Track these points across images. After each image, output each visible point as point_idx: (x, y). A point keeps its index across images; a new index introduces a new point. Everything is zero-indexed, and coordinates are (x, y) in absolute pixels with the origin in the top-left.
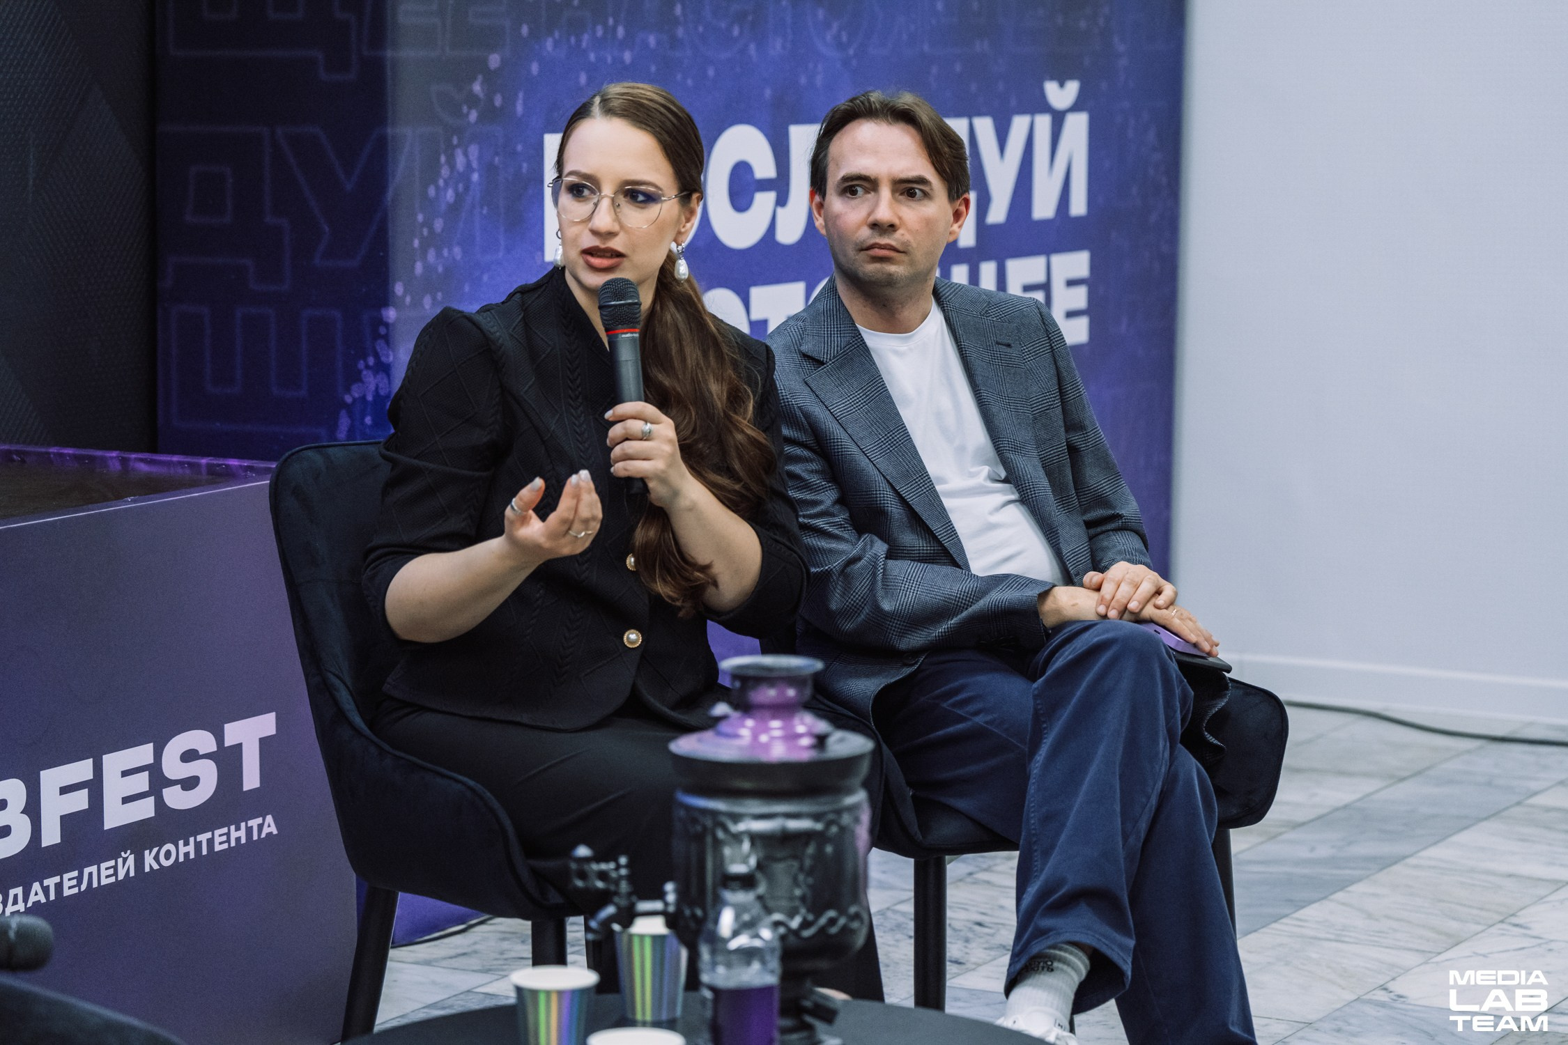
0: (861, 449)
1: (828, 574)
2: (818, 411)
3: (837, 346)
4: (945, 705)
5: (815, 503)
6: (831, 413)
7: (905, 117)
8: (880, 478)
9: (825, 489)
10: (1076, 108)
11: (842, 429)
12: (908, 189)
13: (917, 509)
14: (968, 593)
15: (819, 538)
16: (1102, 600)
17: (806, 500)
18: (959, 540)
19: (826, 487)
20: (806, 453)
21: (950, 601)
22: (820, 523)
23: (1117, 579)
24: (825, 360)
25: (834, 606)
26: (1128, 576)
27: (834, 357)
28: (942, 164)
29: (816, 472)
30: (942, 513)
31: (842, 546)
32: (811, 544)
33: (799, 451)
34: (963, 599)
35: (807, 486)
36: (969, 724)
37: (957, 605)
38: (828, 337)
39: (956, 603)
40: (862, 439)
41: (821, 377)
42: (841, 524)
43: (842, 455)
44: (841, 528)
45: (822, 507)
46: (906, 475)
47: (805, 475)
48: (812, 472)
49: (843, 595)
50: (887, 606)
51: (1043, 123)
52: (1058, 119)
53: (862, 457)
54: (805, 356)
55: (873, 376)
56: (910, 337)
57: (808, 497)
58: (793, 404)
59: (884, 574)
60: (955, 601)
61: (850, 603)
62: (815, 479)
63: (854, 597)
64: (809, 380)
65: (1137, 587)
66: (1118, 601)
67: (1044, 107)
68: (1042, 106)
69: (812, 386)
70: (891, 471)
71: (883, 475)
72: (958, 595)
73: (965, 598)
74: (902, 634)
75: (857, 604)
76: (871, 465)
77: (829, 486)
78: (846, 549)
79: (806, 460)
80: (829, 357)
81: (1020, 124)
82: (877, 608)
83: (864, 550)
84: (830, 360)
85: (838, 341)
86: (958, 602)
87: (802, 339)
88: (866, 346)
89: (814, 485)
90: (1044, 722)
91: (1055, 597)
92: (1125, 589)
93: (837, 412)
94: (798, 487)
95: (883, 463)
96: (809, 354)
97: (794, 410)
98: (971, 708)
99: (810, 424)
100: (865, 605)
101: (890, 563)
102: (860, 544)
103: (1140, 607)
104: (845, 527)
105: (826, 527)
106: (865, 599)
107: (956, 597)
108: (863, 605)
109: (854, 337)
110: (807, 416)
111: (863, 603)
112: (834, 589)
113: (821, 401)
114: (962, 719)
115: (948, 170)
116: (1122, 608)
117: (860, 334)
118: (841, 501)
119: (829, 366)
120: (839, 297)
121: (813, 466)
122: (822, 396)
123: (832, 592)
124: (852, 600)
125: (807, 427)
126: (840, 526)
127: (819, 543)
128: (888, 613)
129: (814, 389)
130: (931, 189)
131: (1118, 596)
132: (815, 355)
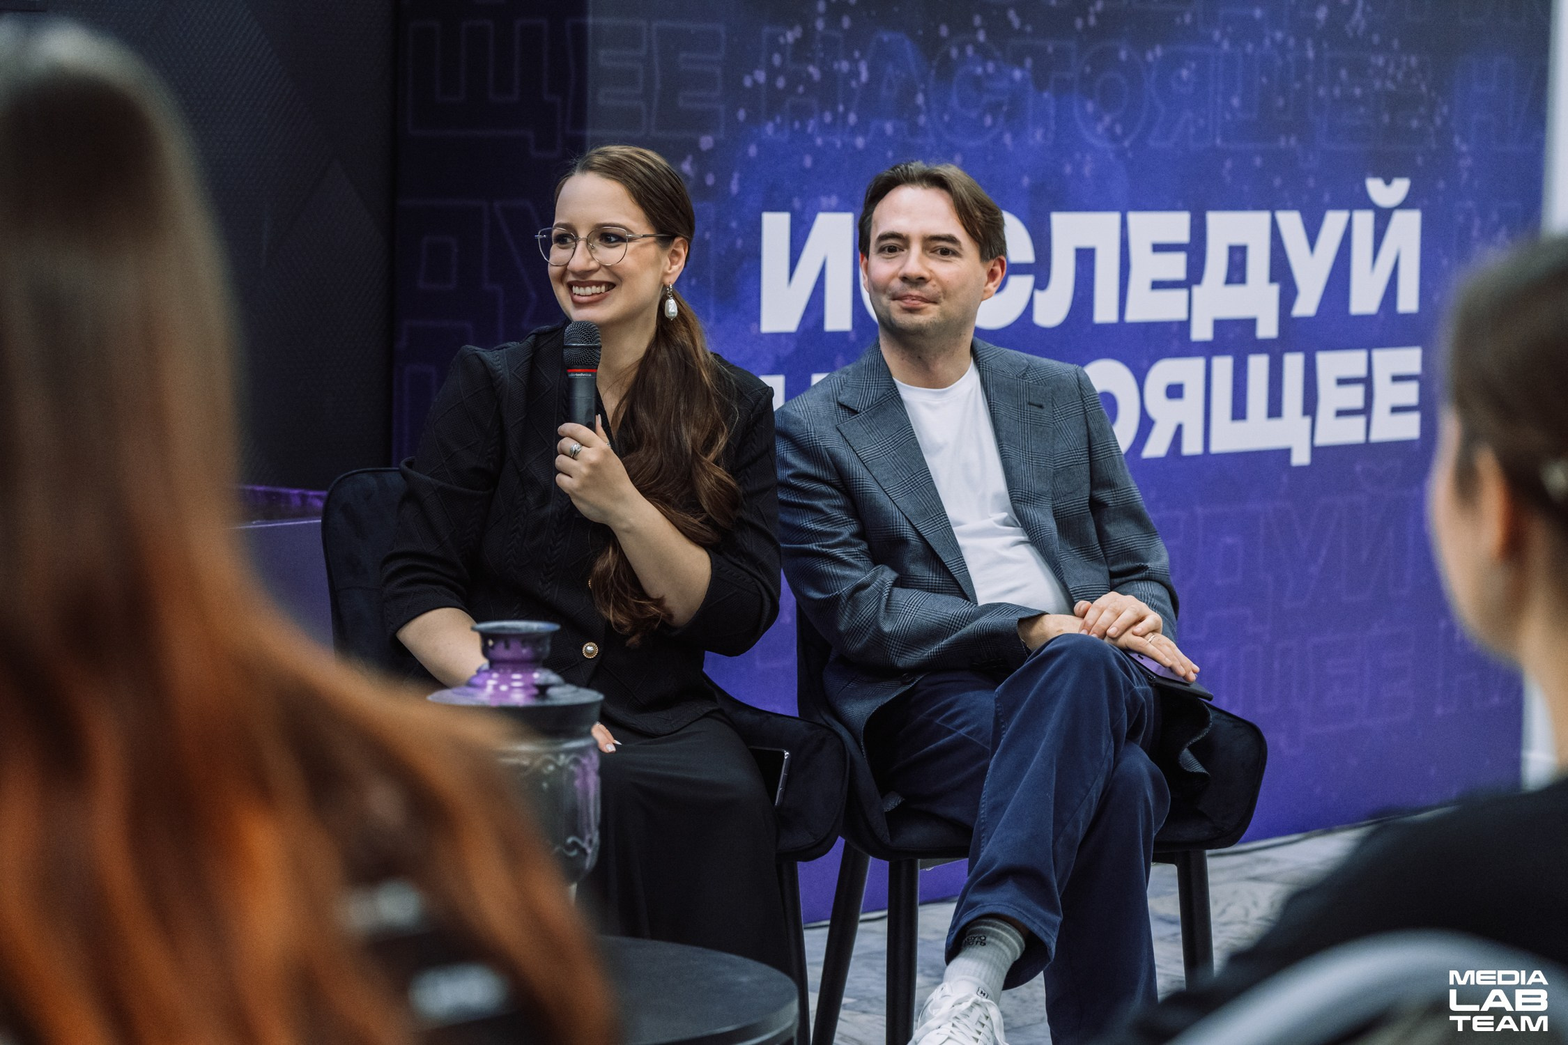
0: (884, 490)
1: (838, 598)
2: (844, 454)
3: (873, 398)
4: (938, 721)
5: (835, 535)
6: (859, 457)
7: (939, 182)
8: (898, 514)
9: (845, 523)
10: (1405, 205)
11: (865, 470)
12: (940, 246)
13: (932, 543)
14: (961, 618)
15: (834, 567)
16: (1084, 625)
17: (826, 532)
18: (968, 573)
19: (847, 522)
20: (829, 490)
21: (944, 624)
22: (837, 552)
23: (1101, 607)
24: (859, 410)
25: (842, 628)
26: (1112, 605)
27: (868, 407)
28: (973, 228)
29: (839, 508)
30: (956, 549)
31: (855, 574)
32: (827, 571)
33: (823, 488)
34: (956, 623)
35: (829, 520)
36: (955, 735)
37: (950, 628)
38: (866, 389)
39: (949, 626)
40: (885, 480)
41: (853, 425)
42: (857, 555)
43: (863, 493)
44: (857, 558)
45: (841, 538)
46: (924, 513)
47: (828, 510)
48: (835, 507)
49: (851, 617)
50: (887, 628)
51: (1364, 221)
52: (1383, 218)
53: (882, 494)
54: (842, 405)
55: (903, 425)
56: (944, 392)
57: (828, 529)
58: (820, 446)
59: (888, 600)
60: (949, 624)
61: (856, 624)
62: (836, 514)
63: (860, 618)
64: (841, 426)
65: (1118, 615)
66: (1098, 626)
67: (1365, 203)
68: (1364, 202)
69: (843, 431)
70: (910, 509)
71: (902, 512)
72: (952, 620)
73: (958, 622)
74: (901, 654)
75: (862, 625)
76: (890, 503)
77: (850, 521)
78: (860, 576)
79: (830, 496)
80: (863, 407)
81: (1334, 222)
82: (879, 630)
83: (874, 578)
84: (864, 410)
85: (874, 393)
86: (952, 625)
87: (842, 389)
88: (900, 398)
89: (835, 519)
90: (1002, 723)
91: (1042, 623)
92: (1107, 615)
93: (863, 455)
94: (819, 521)
95: (903, 502)
96: (845, 404)
97: (821, 451)
98: (958, 721)
99: (834, 464)
100: (869, 626)
101: (896, 590)
102: (872, 572)
103: (1119, 633)
104: (860, 558)
105: (842, 556)
106: (869, 621)
107: (950, 621)
108: (867, 626)
109: (889, 390)
110: (833, 456)
111: (867, 624)
112: (843, 611)
113: (850, 446)
114: (950, 732)
115: (980, 233)
116: (1102, 632)
117: (896, 387)
118: (861, 535)
119: (861, 416)
120: (881, 353)
121: (837, 502)
122: (851, 442)
123: (842, 615)
124: (858, 621)
125: (833, 467)
126: (856, 556)
127: (834, 571)
128: (886, 633)
129: (844, 434)
130: (961, 249)
131: (1099, 622)
132: (851, 405)
